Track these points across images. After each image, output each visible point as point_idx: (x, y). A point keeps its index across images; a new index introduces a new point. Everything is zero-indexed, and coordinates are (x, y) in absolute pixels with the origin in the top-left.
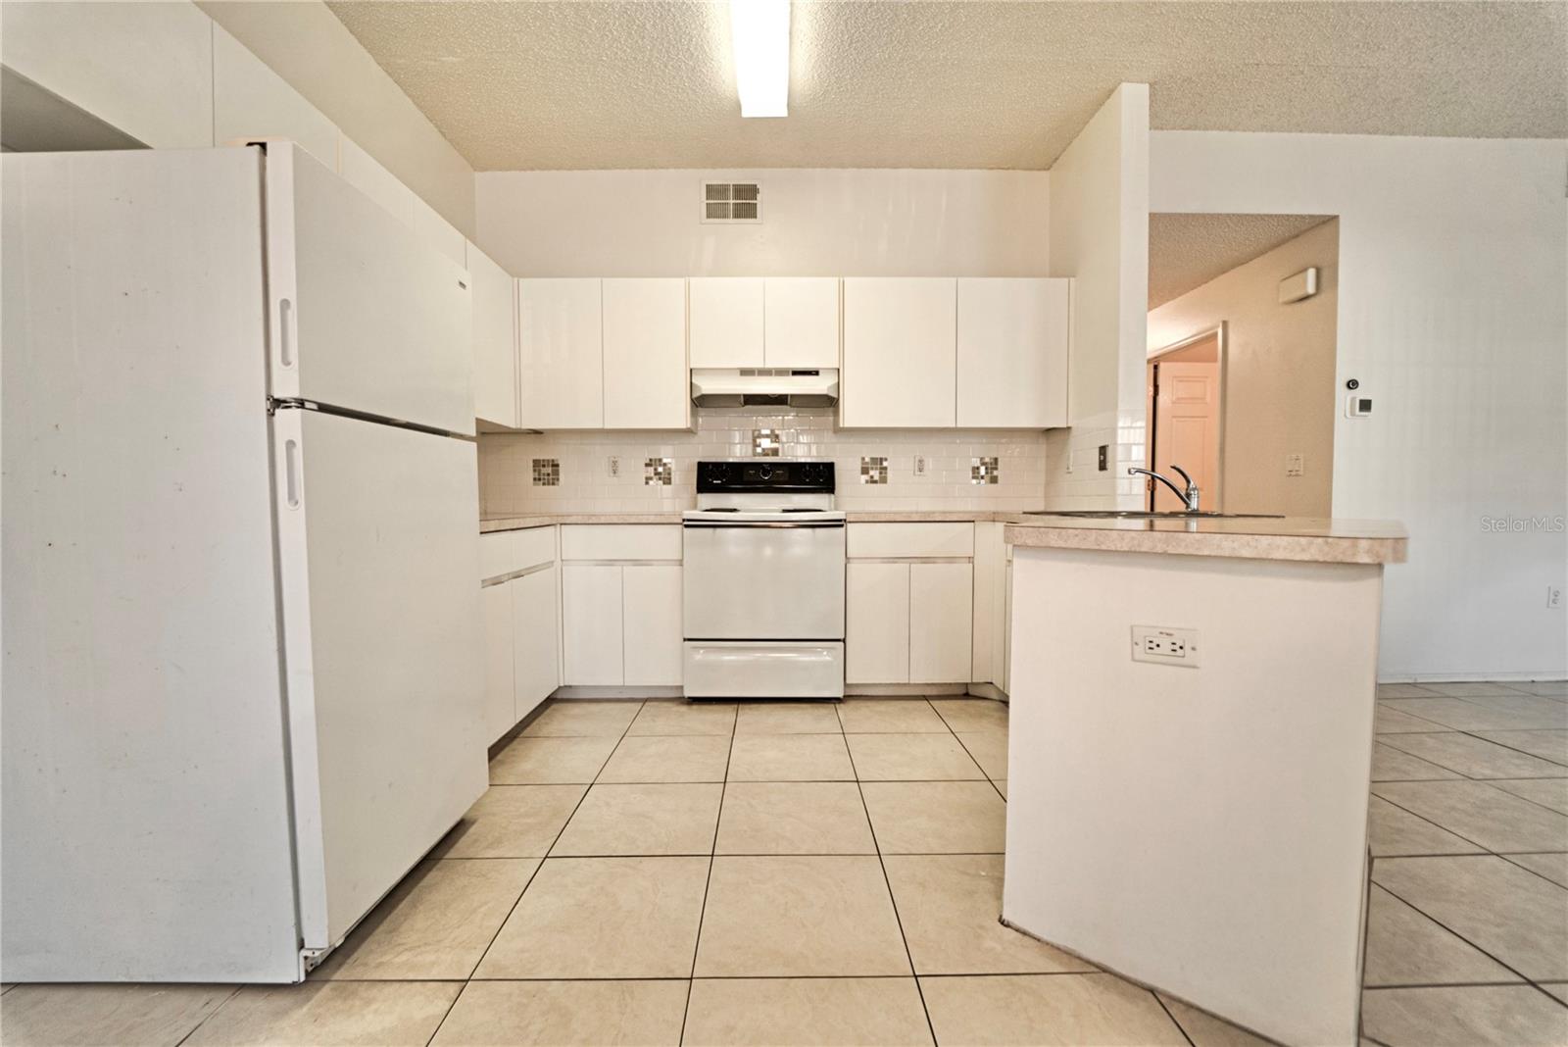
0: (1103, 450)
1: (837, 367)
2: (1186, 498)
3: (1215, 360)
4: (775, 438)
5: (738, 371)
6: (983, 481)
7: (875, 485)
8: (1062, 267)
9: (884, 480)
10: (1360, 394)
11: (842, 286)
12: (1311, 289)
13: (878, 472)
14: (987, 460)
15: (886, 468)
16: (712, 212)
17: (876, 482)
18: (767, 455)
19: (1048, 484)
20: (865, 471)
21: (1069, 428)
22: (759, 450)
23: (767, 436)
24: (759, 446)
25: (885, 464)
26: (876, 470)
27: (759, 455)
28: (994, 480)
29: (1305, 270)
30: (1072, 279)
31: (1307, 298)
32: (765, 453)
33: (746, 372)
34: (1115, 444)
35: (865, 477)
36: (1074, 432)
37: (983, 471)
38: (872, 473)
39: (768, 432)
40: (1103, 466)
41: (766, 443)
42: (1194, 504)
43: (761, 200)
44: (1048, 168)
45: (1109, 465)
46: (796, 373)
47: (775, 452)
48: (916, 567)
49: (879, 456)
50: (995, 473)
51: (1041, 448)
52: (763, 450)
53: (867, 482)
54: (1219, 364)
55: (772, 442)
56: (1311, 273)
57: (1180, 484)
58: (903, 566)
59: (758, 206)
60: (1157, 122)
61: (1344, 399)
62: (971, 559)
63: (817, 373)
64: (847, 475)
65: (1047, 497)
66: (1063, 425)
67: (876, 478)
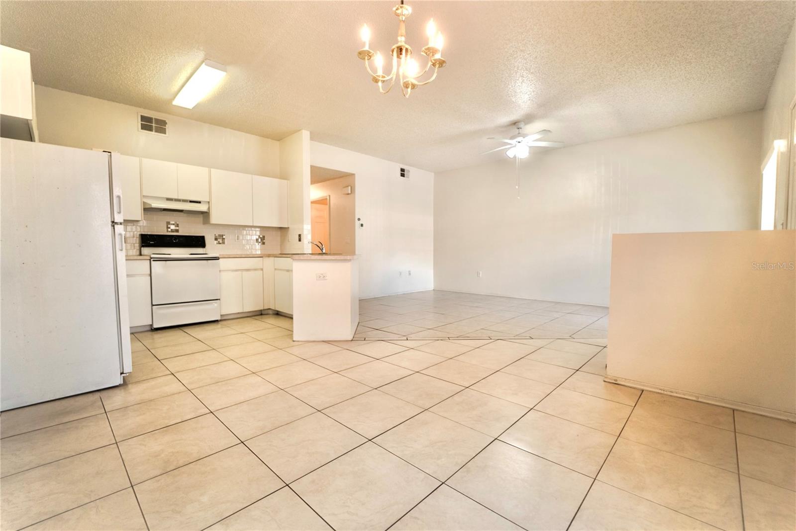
0: (300, 235)
1: (208, 201)
2: (322, 250)
3: (327, 205)
4: (177, 226)
5: (165, 199)
6: (260, 244)
7: (220, 245)
8: (283, 175)
9: (224, 243)
10: (361, 222)
11: (210, 172)
12: (350, 192)
13: (221, 240)
14: (261, 236)
15: (224, 239)
16: (144, 127)
17: (220, 244)
18: (174, 232)
19: (281, 245)
20: (216, 239)
21: (288, 228)
22: (169, 230)
23: (174, 224)
24: (169, 228)
25: (224, 237)
26: (220, 239)
27: (170, 232)
28: (264, 243)
29: (348, 186)
30: (289, 181)
31: (348, 194)
32: (172, 231)
33: (168, 199)
34: (303, 234)
35: (216, 242)
36: (290, 229)
37: (260, 240)
38: (219, 240)
39: (173, 223)
40: (300, 240)
41: (173, 227)
42: (324, 251)
43: (167, 127)
44: (279, 140)
45: (302, 240)
46: (191, 202)
47: (177, 231)
48: (245, 273)
49: (221, 234)
50: (264, 241)
51: (279, 233)
52: (172, 230)
53: (217, 243)
54: (328, 206)
55: (176, 226)
56: (350, 187)
57: (320, 245)
58: (239, 273)
59: (167, 129)
60: (312, 139)
61: (358, 223)
62: (262, 269)
63: (200, 202)
64: (209, 241)
65: (281, 249)
66: (286, 226)
67: (221, 242)
